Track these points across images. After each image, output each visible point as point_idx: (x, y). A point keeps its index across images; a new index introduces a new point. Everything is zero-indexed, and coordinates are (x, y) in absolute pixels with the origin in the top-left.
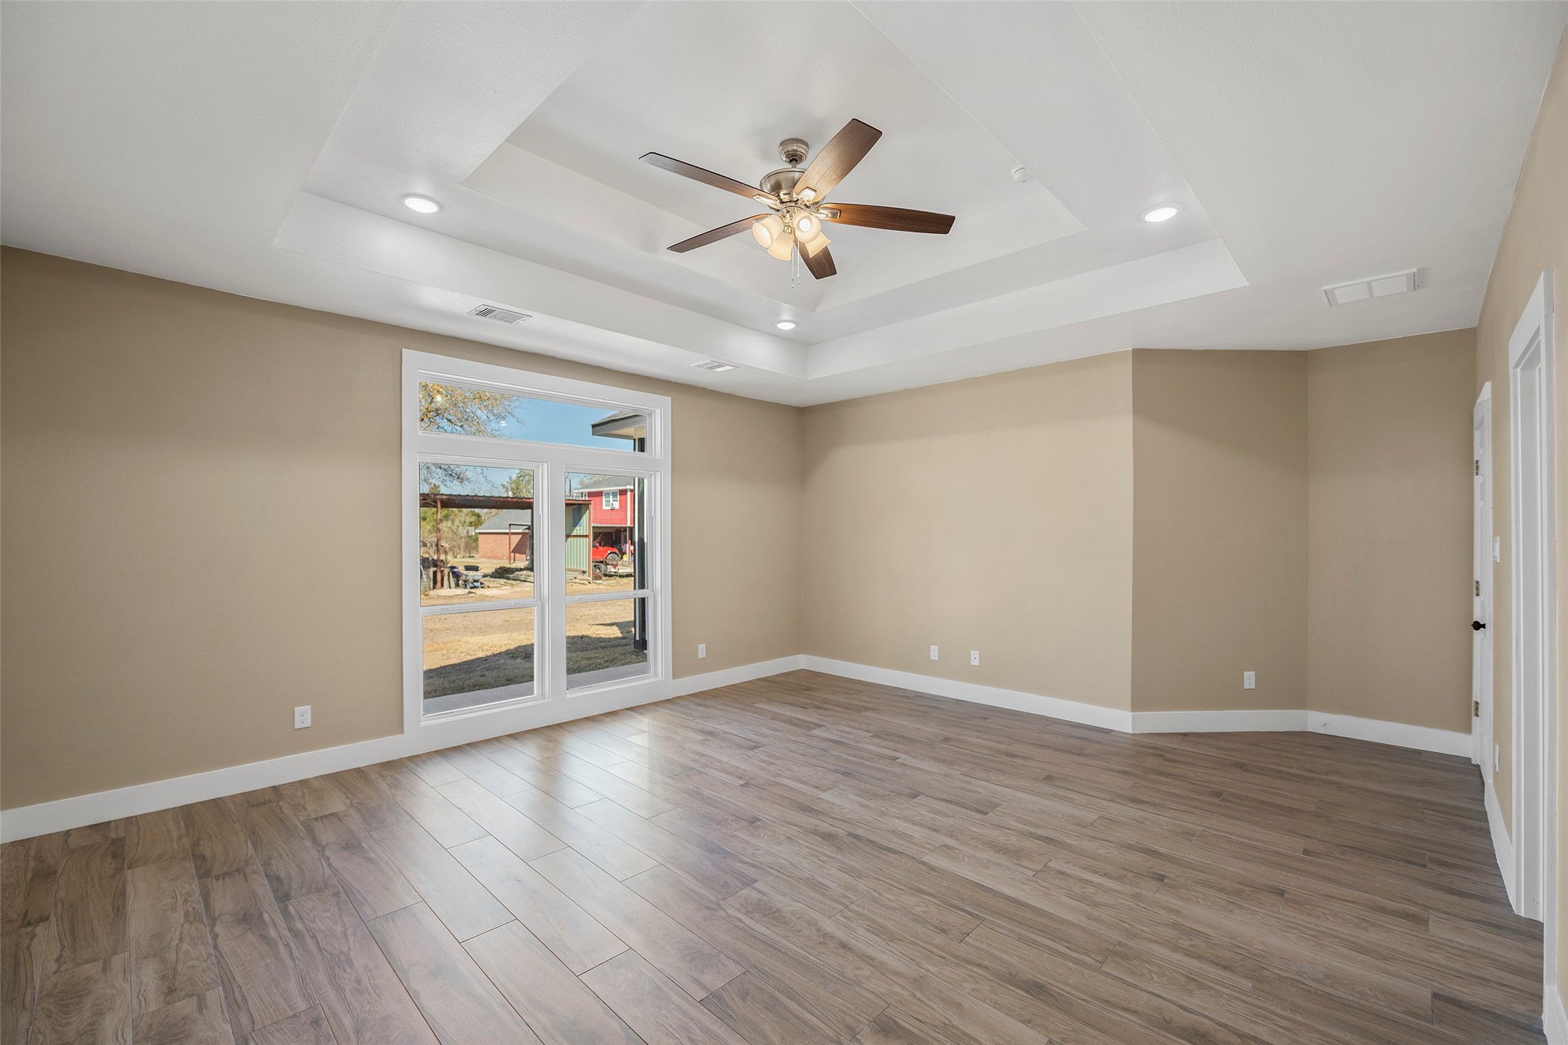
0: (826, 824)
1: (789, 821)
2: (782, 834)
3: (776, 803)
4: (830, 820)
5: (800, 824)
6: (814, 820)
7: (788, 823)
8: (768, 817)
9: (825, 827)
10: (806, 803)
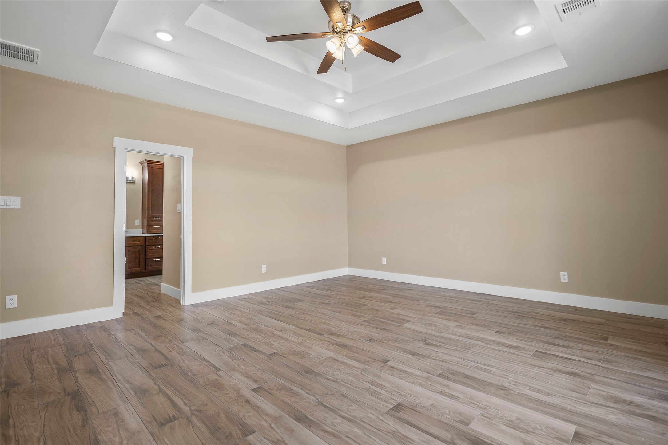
0: (333, 339)
1: (352, 340)
2: (355, 334)
3: (360, 349)
4: (330, 341)
5: (346, 338)
6: (339, 340)
7: (352, 339)
8: (364, 342)
9: (333, 338)
10: (343, 349)
